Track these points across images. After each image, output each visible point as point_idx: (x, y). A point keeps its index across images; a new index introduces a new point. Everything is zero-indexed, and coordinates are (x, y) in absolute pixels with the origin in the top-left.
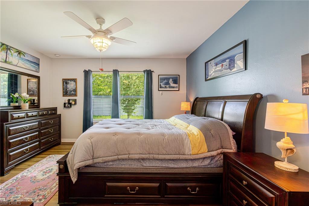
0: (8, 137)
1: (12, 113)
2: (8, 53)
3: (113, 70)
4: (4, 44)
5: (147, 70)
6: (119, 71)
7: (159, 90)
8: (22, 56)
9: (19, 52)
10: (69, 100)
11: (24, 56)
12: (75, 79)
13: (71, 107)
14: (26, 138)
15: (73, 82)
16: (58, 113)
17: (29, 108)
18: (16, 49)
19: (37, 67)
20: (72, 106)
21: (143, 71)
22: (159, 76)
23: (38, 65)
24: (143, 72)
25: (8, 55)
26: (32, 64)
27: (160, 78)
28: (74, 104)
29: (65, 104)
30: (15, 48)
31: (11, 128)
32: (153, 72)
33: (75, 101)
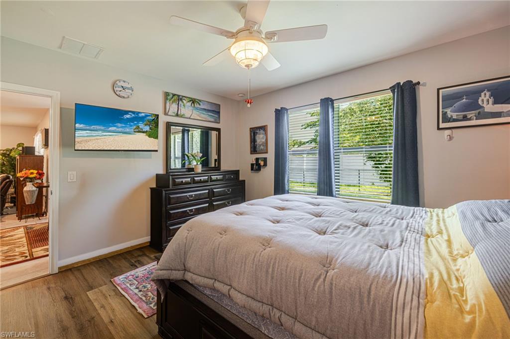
0: (168, 206)
1: (173, 177)
2: (180, 105)
3: (321, 100)
4: (175, 95)
5: (399, 84)
6: (333, 99)
7: (439, 129)
8: (197, 105)
9: (193, 101)
10: (257, 159)
11: (200, 105)
12: (265, 126)
13: (260, 170)
14: (191, 211)
15: (262, 131)
16: (241, 179)
17: (202, 171)
18: (189, 98)
19: (217, 116)
20: (262, 169)
21: (390, 88)
22: (441, 91)
23: (219, 113)
24: (388, 91)
25: (179, 107)
26: (210, 114)
27: (442, 96)
28: (264, 165)
29: (252, 165)
30: (187, 97)
31: (171, 196)
32: (418, 83)
33: (264, 161)
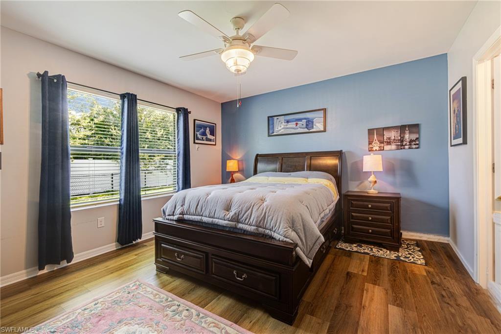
7: (195, 142)
21: (176, 108)
22: (195, 121)
24: (175, 110)
27: (196, 124)
32: (190, 112)
